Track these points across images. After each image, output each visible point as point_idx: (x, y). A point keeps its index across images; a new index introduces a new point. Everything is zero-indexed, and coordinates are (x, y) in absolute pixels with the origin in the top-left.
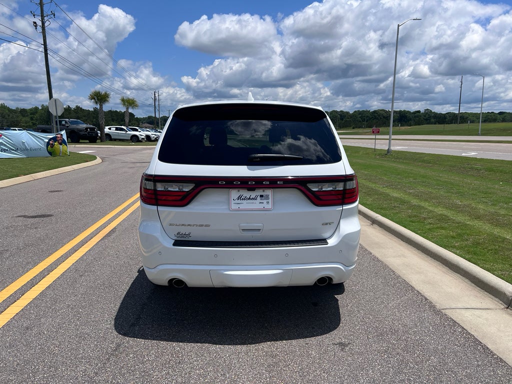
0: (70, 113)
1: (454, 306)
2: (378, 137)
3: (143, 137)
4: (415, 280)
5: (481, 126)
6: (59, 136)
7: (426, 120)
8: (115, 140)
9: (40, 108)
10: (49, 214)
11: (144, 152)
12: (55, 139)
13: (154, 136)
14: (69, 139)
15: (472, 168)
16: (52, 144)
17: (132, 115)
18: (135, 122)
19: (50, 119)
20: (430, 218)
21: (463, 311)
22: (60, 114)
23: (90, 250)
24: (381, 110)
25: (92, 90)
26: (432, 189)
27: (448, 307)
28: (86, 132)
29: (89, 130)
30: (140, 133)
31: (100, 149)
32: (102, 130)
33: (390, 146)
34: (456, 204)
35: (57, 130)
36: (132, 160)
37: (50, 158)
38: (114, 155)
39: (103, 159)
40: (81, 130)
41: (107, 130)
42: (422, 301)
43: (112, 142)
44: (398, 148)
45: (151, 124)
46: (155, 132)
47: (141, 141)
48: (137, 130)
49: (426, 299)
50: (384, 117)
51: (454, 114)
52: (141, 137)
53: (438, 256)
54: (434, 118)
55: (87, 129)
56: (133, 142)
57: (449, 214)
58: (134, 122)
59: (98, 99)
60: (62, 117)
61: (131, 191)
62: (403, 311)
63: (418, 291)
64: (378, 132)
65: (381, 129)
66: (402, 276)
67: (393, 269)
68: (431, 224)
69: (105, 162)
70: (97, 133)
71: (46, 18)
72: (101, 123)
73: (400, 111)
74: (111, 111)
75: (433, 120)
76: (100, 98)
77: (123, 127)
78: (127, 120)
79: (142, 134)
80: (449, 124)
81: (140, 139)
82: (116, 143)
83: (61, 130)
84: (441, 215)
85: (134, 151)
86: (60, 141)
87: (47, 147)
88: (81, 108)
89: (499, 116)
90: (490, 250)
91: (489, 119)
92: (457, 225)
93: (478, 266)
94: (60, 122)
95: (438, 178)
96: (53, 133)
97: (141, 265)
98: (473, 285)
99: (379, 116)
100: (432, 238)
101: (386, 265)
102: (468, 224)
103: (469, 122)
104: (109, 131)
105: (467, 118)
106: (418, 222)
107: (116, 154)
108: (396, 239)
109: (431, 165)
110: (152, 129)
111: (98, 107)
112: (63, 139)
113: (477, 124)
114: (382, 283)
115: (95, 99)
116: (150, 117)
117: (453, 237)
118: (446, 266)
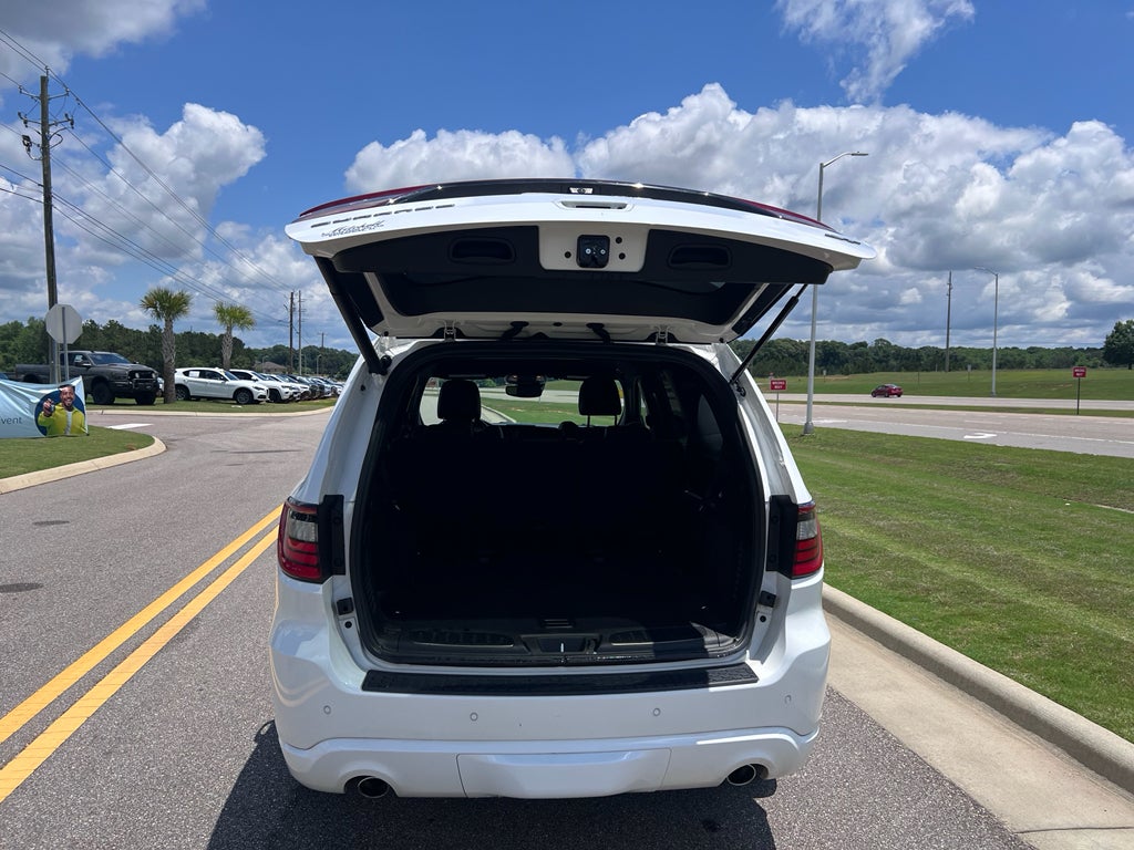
0: (94, 337)
1: (1045, 823)
2: (783, 397)
3: (263, 393)
4: (938, 751)
5: (995, 376)
6: (66, 389)
7: (880, 361)
8: (198, 398)
9: (26, 324)
10: (31, 581)
11: (264, 427)
12: (56, 398)
13: (287, 390)
14: (89, 396)
15: (988, 468)
16: (49, 409)
17: (237, 343)
18: (246, 359)
19: (47, 351)
20: (939, 590)
21: (1070, 837)
22: (71, 339)
23: (131, 680)
24: (784, 340)
25: (152, 287)
26: (925, 518)
27: (1032, 826)
28: (130, 380)
29: (137, 375)
30: (256, 384)
31: (162, 419)
32: (168, 377)
33: (809, 419)
34: (988, 556)
35: (63, 375)
36: (237, 445)
37: (41, 440)
38: (194, 435)
39: (168, 444)
40: (117, 377)
41: (179, 376)
42: (967, 811)
43: (190, 403)
44: (826, 421)
45: (280, 364)
46: (290, 381)
47: (257, 402)
48: (248, 377)
49: (977, 805)
50: (790, 355)
51: (937, 351)
52: (257, 394)
53: (979, 687)
54: (896, 359)
55: (132, 374)
56: (238, 404)
57: (978, 581)
58: (240, 358)
59: (163, 308)
60: (76, 345)
61: (235, 521)
62: (930, 840)
63: (952, 784)
64: (784, 387)
65: (790, 380)
66: (904, 740)
67: (880, 721)
68: (944, 604)
69: (173, 449)
70: (157, 385)
71: (52, 130)
72: (166, 361)
73: (825, 342)
74: (189, 333)
75: (893, 362)
76: (167, 304)
77: (217, 370)
78: (227, 354)
79: (260, 385)
80: (927, 370)
81: (256, 398)
82: (198, 405)
83: (73, 376)
84: (963, 582)
85: (242, 425)
86: (68, 402)
87: (37, 416)
88: (121, 327)
89: (1028, 355)
90: (1094, 672)
91: (1009, 361)
92: (1005, 607)
93: (1081, 714)
94: (72, 357)
95: (931, 492)
96: (54, 382)
97: (264, 719)
98: (1076, 762)
99: (779, 351)
100: (955, 640)
101: (861, 711)
102: (1029, 606)
103: (969, 367)
104: (186, 377)
105: (964, 358)
106: (912, 599)
107: (199, 430)
108: (872, 643)
109: (900, 459)
110: (283, 375)
111: (162, 324)
112: (76, 396)
113: (986, 372)
114: (862, 760)
115: (155, 307)
116: (277, 348)
117: (1003, 639)
118: (1002, 713)
